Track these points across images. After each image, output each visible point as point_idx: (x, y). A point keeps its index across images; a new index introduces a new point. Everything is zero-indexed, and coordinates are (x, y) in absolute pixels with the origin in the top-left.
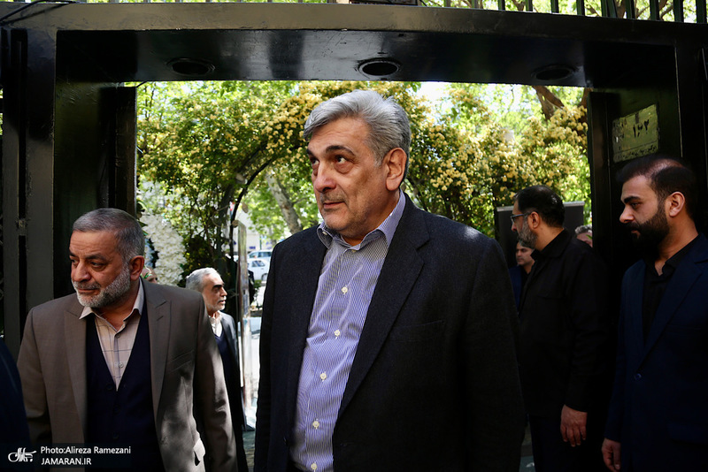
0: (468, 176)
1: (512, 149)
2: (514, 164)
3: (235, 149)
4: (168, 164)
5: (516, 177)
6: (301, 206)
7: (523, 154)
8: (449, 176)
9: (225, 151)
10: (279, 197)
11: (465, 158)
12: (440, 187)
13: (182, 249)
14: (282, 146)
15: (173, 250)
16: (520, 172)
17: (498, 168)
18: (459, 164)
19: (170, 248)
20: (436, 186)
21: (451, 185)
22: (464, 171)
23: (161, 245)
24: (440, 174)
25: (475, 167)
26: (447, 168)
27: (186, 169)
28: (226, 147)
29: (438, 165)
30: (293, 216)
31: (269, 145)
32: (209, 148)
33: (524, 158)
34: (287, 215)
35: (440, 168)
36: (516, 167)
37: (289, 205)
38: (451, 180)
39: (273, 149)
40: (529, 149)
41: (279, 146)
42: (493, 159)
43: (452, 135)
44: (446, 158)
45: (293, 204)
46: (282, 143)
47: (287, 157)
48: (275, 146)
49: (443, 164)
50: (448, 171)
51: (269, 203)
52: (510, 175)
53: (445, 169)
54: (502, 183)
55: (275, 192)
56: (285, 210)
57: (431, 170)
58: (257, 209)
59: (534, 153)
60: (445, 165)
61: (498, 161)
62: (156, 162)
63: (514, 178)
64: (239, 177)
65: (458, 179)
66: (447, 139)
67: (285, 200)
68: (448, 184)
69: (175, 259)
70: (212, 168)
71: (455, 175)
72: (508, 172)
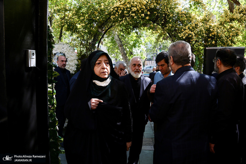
0: (194, 33)
1: (215, 23)
2: (215, 29)
3: (98, 18)
4: (72, 24)
5: (216, 34)
6: (126, 46)
7: (219, 25)
8: (186, 33)
9: (94, 19)
10: (118, 42)
11: (194, 25)
12: (182, 37)
13: (77, 58)
14: (117, 17)
15: (73, 58)
16: (218, 33)
17: (208, 31)
18: (191, 28)
19: (72, 57)
20: (181, 36)
21: (187, 36)
22: (193, 31)
23: (68, 56)
24: (183, 31)
25: (198, 30)
26: (186, 29)
27: (79, 26)
28: (94, 17)
29: (182, 28)
30: (123, 50)
31: (112, 17)
32: (88, 17)
33: (220, 26)
34: (121, 49)
35: (183, 29)
36: (216, 30)
37: (121, 46)
38: (187, 34)
39: (113, 18)
40: (222, 23)
41: (116, 17)
42: (206, 26)
43: (189, 15)
44: (186, 25)
45: (123, 45)
46: (117, 16)
47: (119, 22)
48: (114, 17)
49: (184, 28)
50: (186, 30)
51: (114, 44)
52: (213, 34)
53: (185, 30)
54: (209, 37)
55: (117, 40)
56: (120, 47)
57: (179, 30)
58: (110, 47)
59: (225, 25)
60: (185, 28)
61: (209, 27)
62: (67, 23)
63: (214, 35)
64: (100, 30)
65: (190, 34)
66: (186, 17)
67: (120, 43)
68: (186, 36)
69: (73, 62)
70: (88, 26)
71: (189, 33)
72: (213, 32)
